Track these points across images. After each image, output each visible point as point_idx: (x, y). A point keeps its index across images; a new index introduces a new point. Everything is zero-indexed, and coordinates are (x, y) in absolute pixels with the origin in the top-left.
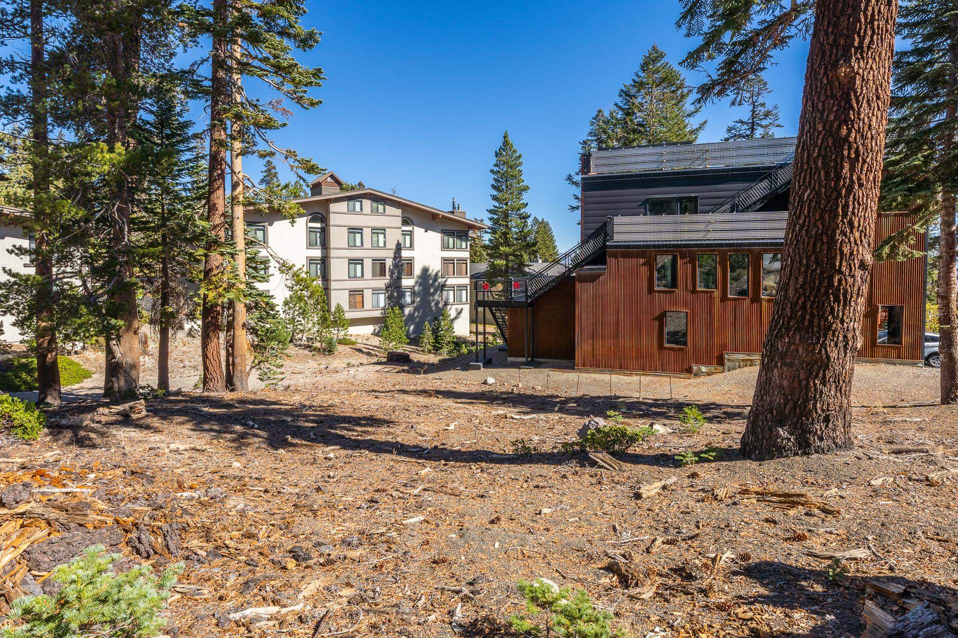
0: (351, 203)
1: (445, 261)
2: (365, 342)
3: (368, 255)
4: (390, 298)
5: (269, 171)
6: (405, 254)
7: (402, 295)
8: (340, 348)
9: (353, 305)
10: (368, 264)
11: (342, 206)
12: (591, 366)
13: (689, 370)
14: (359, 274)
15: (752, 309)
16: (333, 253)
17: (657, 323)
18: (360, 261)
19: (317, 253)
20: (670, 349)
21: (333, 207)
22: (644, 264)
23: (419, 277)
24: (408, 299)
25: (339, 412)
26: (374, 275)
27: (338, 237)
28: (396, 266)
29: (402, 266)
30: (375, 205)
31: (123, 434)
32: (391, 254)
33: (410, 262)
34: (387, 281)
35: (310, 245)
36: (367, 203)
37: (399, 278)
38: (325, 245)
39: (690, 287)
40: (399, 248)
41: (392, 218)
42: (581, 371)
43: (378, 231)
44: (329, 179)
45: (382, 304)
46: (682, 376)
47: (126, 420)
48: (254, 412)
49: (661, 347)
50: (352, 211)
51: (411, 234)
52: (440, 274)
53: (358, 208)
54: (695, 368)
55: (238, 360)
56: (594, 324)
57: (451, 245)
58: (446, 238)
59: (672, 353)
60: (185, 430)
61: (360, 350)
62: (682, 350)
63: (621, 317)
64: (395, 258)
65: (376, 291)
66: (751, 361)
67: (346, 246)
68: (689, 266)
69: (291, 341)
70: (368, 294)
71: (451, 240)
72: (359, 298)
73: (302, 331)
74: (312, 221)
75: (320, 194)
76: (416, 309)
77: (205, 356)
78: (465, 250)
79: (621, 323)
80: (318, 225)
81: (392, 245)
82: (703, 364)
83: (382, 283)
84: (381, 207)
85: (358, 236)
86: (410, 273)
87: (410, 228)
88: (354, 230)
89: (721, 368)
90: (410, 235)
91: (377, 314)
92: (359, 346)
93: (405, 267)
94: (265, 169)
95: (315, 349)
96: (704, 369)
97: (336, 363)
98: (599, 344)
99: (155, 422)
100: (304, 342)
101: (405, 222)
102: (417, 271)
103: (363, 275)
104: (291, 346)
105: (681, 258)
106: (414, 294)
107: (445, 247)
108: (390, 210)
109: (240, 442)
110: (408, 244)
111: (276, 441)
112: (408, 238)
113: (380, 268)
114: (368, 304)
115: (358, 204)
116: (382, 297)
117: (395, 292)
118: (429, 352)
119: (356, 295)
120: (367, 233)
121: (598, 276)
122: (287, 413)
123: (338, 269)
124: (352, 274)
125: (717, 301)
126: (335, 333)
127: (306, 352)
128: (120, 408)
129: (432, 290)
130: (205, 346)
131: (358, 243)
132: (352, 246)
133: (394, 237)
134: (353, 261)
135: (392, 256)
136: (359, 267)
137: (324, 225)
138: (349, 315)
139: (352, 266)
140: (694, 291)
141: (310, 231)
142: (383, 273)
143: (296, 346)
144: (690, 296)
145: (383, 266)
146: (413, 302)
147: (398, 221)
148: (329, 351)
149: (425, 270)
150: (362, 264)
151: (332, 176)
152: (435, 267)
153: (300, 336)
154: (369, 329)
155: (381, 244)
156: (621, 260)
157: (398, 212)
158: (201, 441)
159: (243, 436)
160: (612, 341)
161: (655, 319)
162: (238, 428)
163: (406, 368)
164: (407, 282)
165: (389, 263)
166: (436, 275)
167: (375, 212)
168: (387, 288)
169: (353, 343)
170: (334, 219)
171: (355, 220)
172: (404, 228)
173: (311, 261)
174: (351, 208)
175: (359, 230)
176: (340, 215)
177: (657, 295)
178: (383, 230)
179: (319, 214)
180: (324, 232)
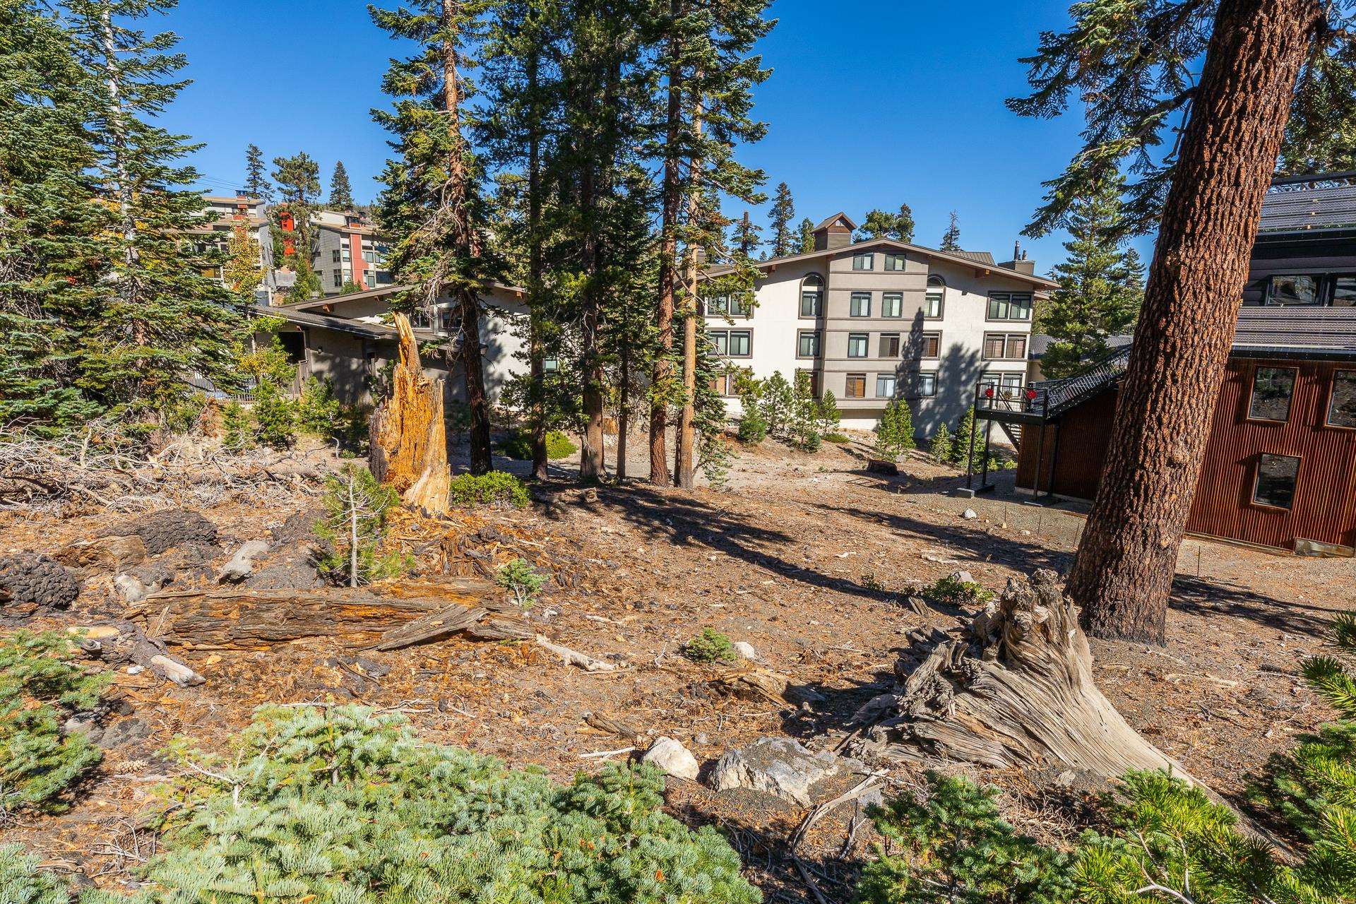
0: (858, 259)
1: (990, 337)
2: (861, 440)
3: (876, 327)
4: (901, 385)
5: (782, 197)
6: (928, 326)
7: (920, 381)
8: (825, 445)
9: (850, 392)
10: (875, 340)
11: (847, 264)
13: (1290, 545)
14: (862, 352)
16: (830, 325)
17: (1242, 469)
18: (864, 336)
19: (811, 324)
20: (1259, 509)
21: (835, 265)
23: (946, 359)
24: (928, 389)
25: (753, 523)
26: (881, 354)
27: (838, 304)
28: (913, 342)
29: (922, 342)
30: (890, 259)
31: (577, 513)
32: (908, 326)
33: (936, 337)
34: (899, 363)
35: (803, 314)
36: (880, 258)
37: (917, 360)
38: (821, 315)
39: (1312, 419)
40: (920, 318)
41: (914, 276)
43: (890, 295)
44: (838, 223)
45: (890, 392)
46: (1275, 551)
47: (582, 503)
48: (678, 511)
49: (1245, 504)
50: (858, 270)
51: (941, 298)
52: (979, 355)
53: (867, 265)
54: (1300, 543)
55: (684, 458)
57: (1002, 313)
58: (994, 303)
59: (1263, 516)
60: (617, 517)
61: (849, 451)
62: (1282, 513)
64: (912, 332)
65: (882, 376)
67: (848, 316)
68: (1316, 389)
69: (770, 432)
70: (871, 379)
71: (1003, 306)
72: (859, 385)
73: (782, 421)
74: (806, 283)
75: (825, 247)
76: (937, 403)
77: (652, 452)
78: (1024, 321)
80: (814, 289)
81: (910, 314)
82: (1316, 538)
83: (891, 365)
84: (899, 263)
85: (864, 303)
86: (935, 352)
87: (940, 290)
88: (860, 295)
89: (1351, 550)
90: (940, 300)
91: (882, 405)
92: (850, 445)
93: (928, 345)
94: (778, 195)
95: (795, 444)
96: (1316, 547)
97: (813, 464)
99: (601, 508)
100: (785, 435)
101: (933, 281)
102: (944, 350)
103: (866, 355)
104: (768, 437)
105: (1301, 375)
106: (936, 382)
107: (991, 316)
108: (912, 266)
109: (652, 534)
110: (935, 312)
111: (678, 539)
112: (935, 304)
113: (890, 344)
114: (871, 391)
115: (867, 260)
116: (890, 385)
117: (909, 377)
118: (943, 462)
119: (856, 382)
120: (877, 297)
122: (705, 516)
123: (836, 345)
124: (853, 353)
126: (820, 427)
127: (784, 446)
128: (578, 492)
129: (964, 378)
130: (652, 443)
131: (864, 312)
132: (855, 315)
133: (913, 303)
134: (855, 336)
135: (910, 329)
136: (862, 344)
137: (822, 288)
138: (840, 405)
139: (853, 342)
140: (1319, 427)
141: (804, 296)
142: (894, 352)
143: (774, 438)
144: (1309, 436)
145: (895, 341)
146: (935, 393)
147: (922, 281)
148: (811, 448)
149: (956, 350)
150: (867, 340)
151: (842, 219)
152: (973, 343)
153: (780, 426)
154: (870, 424)
155: (895, 313)
157: (926, 268)
158: (624, 528)
159: (656, 530)
161: (1242, 462)
162: (656, 523)
163: (885, 482)
164: (928, 365)
165: (904, 338)
166: (973, 356)
167: (890, 269)
168: (898, 372)
169: (845, 441)
170: (834, 281)
171: (862, 282)
172: (930, 290)
173: (802, 334)
174: (858, 265)
175: (867, 295)
176: (843, 276)
177: (1249, 428)
178: (899, 294)
179: (817, 275)
180: (821, 298)
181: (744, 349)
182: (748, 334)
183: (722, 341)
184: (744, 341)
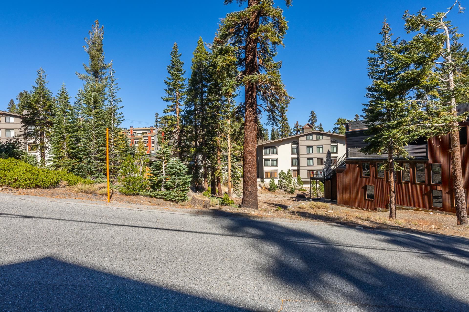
0: (308, 137)
3: (315, 156)
6: (332, 155)
8: (296, 192)
9: (309, 176)
10: (315, 160)
11: (304, 138)
12: (342, 204)
13: (375, 209)
14: (311, 164)
15: (398, 186)
16: (301, 156)
17: (363, 190)
18: (312, 159)
19: (295, 156)
20: (368, 200)
21: (300, 139)
22: (358, 167)
26: (318, 164)
27: (303, 150)
28: (328, 160)
29: (331, 160)
30: (318, 136)
33: (336, 158)
34: (323, 167)
35: (293, 153)
36: (315, 136)
38: (298, 153)
39: (375, 176)
40: (329, 153)
41: (326, 141)
42: (339, 205)
43: (319, 147)
46: (373, 211)
49: (365, 199)
50: (309, 140)
51: (337, 147)
54: (377, 209)
56: (343, 188)
59: (369, 202)
62: (372, 201)
63: (351, 186)
64: (327, 157)
65: (319, 171)
66: (399, 208)
67: (306, 153)
68: (374, 168)
69: (281, 188)
74: (293, 144)
75: (298, 134)
79: (351, 189)
80: (296, 146)
81: (326, 152)
82: (380, 207)
83: (321, 167)
84: (321, 137)
85: (311, 149)
87: (336, 144)
88: (309, 147)
89: (387, 210)
90: (336, 147)
93: (334, 161)
95: (287, 191)
96: (381, 209)
98: (345, 196)
100: (285, 189)
101: (333, 142)
103: (313, 165)
105: (371, 164)
108: (325, 138)
110: (335, 151)
112: (335, 149)
113: (320, 161)
115: (311, 137)
120: (315, 148)
121: (344, 170)
123: (303, 162)
124: (309, 164)
125: (385, 182)
126: (297, 186)
127: (284, 192)
131: (311, 152)
132: (308, 153)
133: (327, 149)
134: (309, 159)
135: (326, 156)
136: (311, 161)
137: (298, 146)
139: (308, 161)
140: (376, 178)
141: (293, 148)
142: (322, 163)
144: (375, 180)
145: (322, 160)
147: (329, 142)
148: (291, 192)
150: (313, 160)
151: (308, 125)
155: (321, 152)
156: (351, 165)
157: (329, 138)
160: (349, 195)
165: (325, 159)
167: (318, 139)
170: (301, 143)
171: (309, 143)
172: (332, 144)
173: (293, 159)
174: (308, 138)
175: (312, 147)
176: (304, 142)
177: (363, 178)
178: (322, 146)
179: (295, 141)
180: (298, 148)
181: (275, 164)
182: (276, 160)
183: (268, 162)
184: (275, 162)
